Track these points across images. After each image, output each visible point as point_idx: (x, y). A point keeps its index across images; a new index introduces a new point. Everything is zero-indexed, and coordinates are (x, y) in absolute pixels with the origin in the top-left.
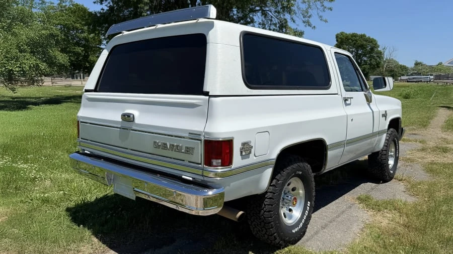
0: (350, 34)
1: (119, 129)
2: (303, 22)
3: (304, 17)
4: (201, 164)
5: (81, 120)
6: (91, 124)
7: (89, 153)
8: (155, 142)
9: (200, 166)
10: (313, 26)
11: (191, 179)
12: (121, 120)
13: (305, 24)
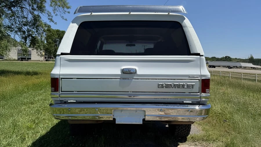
0: (55, 30)
1: (119, 80)
2: (49, 19)
3: (48, 16)
4: (199, 93)
5: (61, 77)
6: (77, 79)
7: (75, 101)
8: (159, 85)
9: (198, 94)
10: (55, 22)
11: (191, 102)
12: (121, 74)
13: (50, 21)
